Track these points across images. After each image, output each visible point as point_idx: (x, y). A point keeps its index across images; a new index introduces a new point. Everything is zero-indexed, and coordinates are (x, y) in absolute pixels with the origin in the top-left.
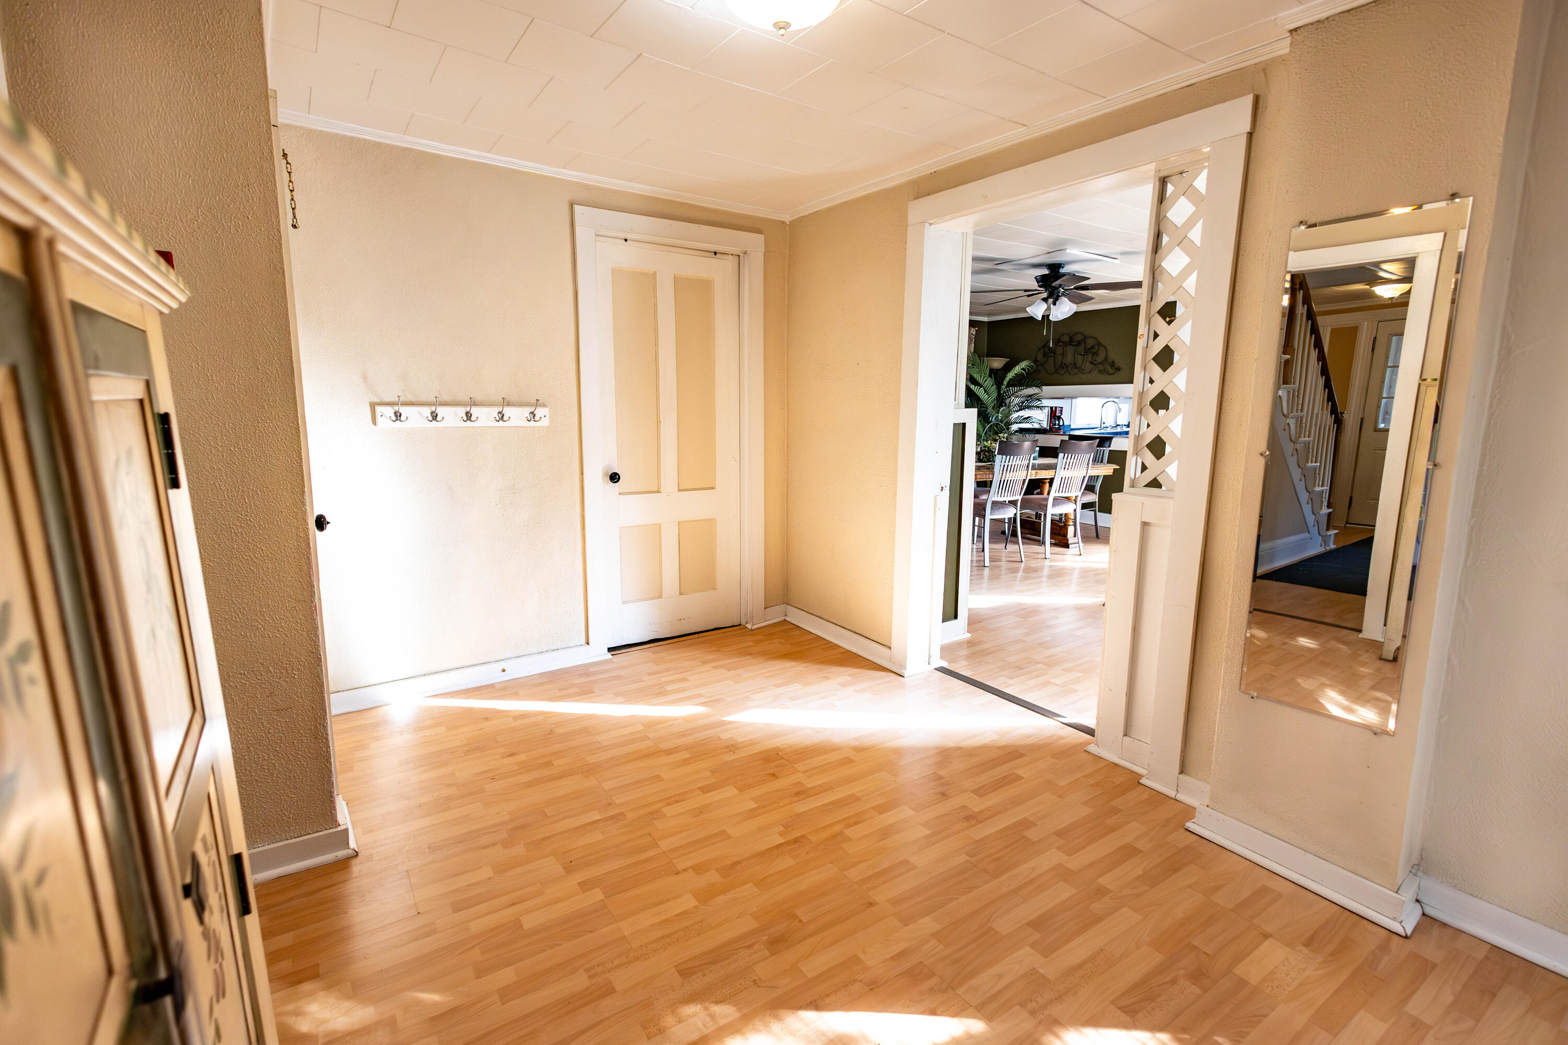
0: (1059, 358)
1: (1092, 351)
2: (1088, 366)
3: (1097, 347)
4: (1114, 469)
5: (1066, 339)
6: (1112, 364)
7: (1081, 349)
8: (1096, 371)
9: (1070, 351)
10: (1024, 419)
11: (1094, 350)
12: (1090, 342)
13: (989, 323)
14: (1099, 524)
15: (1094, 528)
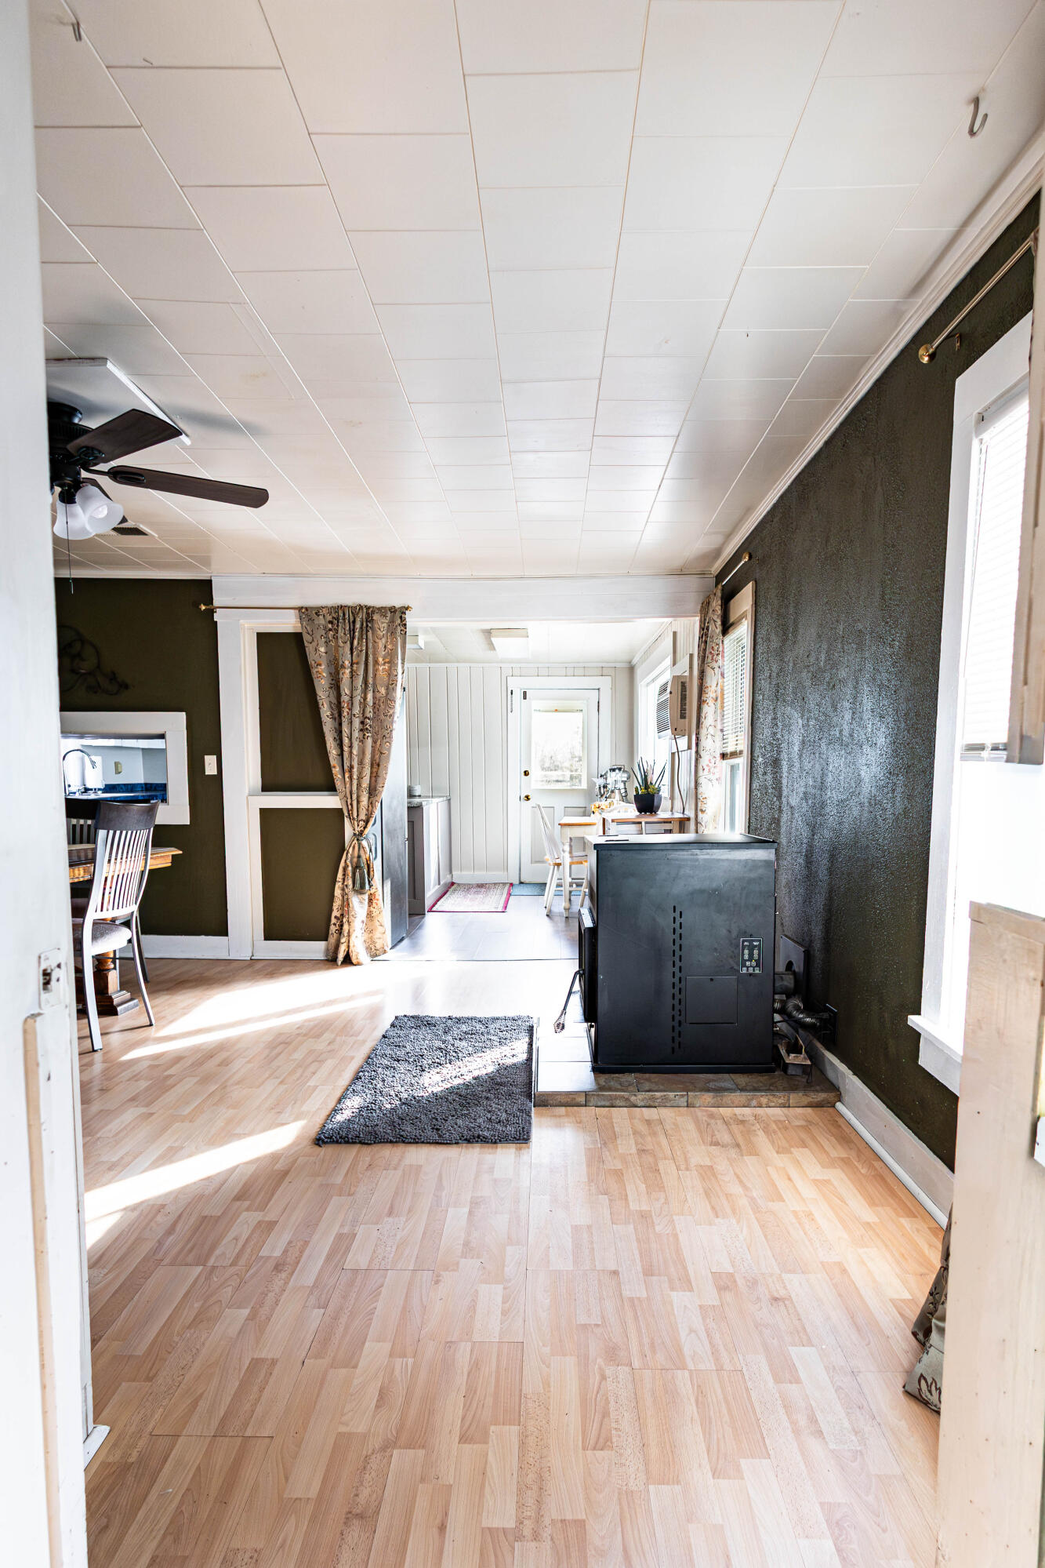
3: (81, 645)
4: (173, 856)
6: (113, 677)
8: (84, 687)
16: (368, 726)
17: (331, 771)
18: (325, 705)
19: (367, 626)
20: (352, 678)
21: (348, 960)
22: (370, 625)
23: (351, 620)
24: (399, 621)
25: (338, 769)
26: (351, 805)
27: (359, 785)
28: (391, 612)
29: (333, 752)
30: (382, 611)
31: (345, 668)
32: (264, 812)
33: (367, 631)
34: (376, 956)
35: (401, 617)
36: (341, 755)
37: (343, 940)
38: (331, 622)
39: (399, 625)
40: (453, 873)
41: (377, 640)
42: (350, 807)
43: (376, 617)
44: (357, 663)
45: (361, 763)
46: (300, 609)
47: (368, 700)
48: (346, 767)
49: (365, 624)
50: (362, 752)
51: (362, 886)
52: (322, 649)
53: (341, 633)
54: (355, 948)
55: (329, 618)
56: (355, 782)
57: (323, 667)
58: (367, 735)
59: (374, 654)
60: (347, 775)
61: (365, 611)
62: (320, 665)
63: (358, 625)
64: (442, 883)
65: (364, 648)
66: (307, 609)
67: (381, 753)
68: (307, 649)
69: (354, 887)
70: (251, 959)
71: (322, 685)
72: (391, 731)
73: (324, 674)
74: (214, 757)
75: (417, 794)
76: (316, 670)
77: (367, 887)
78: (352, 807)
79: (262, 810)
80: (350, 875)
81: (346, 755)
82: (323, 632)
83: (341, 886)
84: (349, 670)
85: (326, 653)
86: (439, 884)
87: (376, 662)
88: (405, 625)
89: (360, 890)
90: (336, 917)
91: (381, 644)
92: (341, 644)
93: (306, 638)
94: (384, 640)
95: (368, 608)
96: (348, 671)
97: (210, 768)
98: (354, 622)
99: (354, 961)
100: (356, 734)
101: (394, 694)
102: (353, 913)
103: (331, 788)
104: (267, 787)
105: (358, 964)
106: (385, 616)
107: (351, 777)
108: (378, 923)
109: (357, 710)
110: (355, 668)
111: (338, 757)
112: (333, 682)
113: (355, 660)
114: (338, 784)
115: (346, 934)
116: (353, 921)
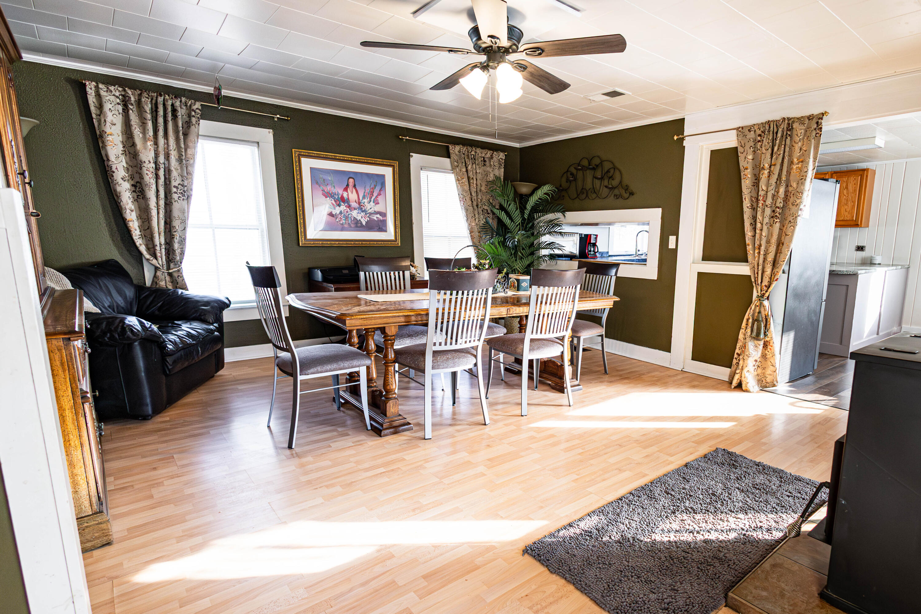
0: (580, 183)
1: (608, 175)
2: (605, 191)
3: (612, 171)
4: (614, 301)
5: (585, 163)
6: (627, 188)
7: (599, 174)
8: (613, 195)
9: (589, 175)
10: (547, 244)
11: (611, 174)
12: (607, 166)
13: (522, 149)
14: (606, 350)
15: (601, 352)
16: (777, 214)
17: (746, 248)
18: (747, 199)
19: (787, 133)
20: (769, 177)
21: (739, 386)
22: (789, 133)
23: (775, 131)
24: (815, 126)
25: (751, 247)
26: (757, 273)
27: (765, 259)
28: (809, 120)
29: (749, 234)
30: (800, 120)
31: (765, 170)
32: (701, 275)
33: (787, 138)
34: (766, 387)
35: (817, 123)
36: (754, 236)
37: (738, 371)
38: (760, 135)
39: (815, 129)
40: (903, 326)
41: (794, 145)
42: (756, 275)
43: (795, 125)
44: (775, 165)
45: (768, 242)
46: (737, 129)
47: (780, 193)
48: (756, 245)
49: (785, 133)
50: (770, 234)
51: (758, 334)
52: (750, 157)
53: (765, 142)
54: (746, 379)
55: (759, 132)
56: (762, 257)
57: (749, 170)
58: (776, 220)
59: (790, 156)
60: (757, 251)
61: (786, 122)
62: (747, 169)
63: (779, 135)
64: (881, 334)
65: (782, 152)
66: (742, 128)
67: (786, 235)
68: (739, 158)
69: (751, 334)
70: (682, 370)
71: (746, 184)
72: (796, 217)
73: (749, 176)
74: (675, 237)
75: (877, 263)
76: (744, 173)
77: (762, 336)
78: (758, 275)
79: (699, 274)
80: (750, 325)
81: (757, 236)
82: (752, 144)
83: (744, 332)
84: (768, 171)
85: (753, 159)
86: (878, 334)
87: (791, 163)
88: (821, 128)
89: (757, 337)
90: (737, 354)
91: (797, 147)
92: (764, 151)
93: (740, 150)
94: (800, 144)
95: (789, 119)
96: (766, 172)
97: (672, 245)
98: (777, 133)
99: (744, 388)
100: (766, 220)
101: (802, 187)
102: (747, 353)
103: (744, 259)
104: (706, 258)
105: (747, 391)
106: (804, 124)
107: (759, 253)
108: (770, 364)
109: (769, 201)
110: (772, 169)
111: (752, 237)
112: (756, 181)
113: (773, 163)
114: (750, 258)
115: (740, 368)
116: (747, 359)
